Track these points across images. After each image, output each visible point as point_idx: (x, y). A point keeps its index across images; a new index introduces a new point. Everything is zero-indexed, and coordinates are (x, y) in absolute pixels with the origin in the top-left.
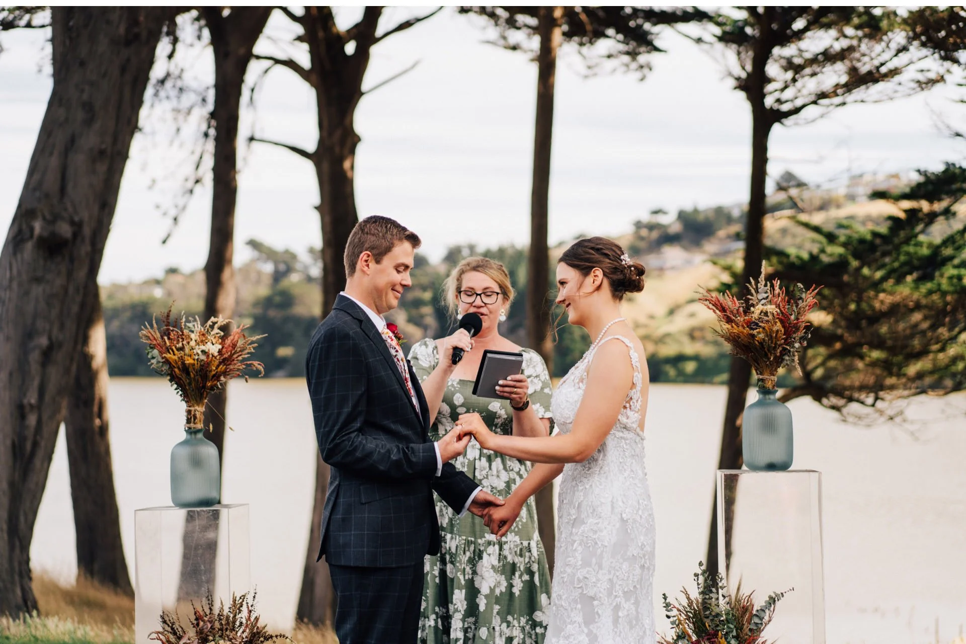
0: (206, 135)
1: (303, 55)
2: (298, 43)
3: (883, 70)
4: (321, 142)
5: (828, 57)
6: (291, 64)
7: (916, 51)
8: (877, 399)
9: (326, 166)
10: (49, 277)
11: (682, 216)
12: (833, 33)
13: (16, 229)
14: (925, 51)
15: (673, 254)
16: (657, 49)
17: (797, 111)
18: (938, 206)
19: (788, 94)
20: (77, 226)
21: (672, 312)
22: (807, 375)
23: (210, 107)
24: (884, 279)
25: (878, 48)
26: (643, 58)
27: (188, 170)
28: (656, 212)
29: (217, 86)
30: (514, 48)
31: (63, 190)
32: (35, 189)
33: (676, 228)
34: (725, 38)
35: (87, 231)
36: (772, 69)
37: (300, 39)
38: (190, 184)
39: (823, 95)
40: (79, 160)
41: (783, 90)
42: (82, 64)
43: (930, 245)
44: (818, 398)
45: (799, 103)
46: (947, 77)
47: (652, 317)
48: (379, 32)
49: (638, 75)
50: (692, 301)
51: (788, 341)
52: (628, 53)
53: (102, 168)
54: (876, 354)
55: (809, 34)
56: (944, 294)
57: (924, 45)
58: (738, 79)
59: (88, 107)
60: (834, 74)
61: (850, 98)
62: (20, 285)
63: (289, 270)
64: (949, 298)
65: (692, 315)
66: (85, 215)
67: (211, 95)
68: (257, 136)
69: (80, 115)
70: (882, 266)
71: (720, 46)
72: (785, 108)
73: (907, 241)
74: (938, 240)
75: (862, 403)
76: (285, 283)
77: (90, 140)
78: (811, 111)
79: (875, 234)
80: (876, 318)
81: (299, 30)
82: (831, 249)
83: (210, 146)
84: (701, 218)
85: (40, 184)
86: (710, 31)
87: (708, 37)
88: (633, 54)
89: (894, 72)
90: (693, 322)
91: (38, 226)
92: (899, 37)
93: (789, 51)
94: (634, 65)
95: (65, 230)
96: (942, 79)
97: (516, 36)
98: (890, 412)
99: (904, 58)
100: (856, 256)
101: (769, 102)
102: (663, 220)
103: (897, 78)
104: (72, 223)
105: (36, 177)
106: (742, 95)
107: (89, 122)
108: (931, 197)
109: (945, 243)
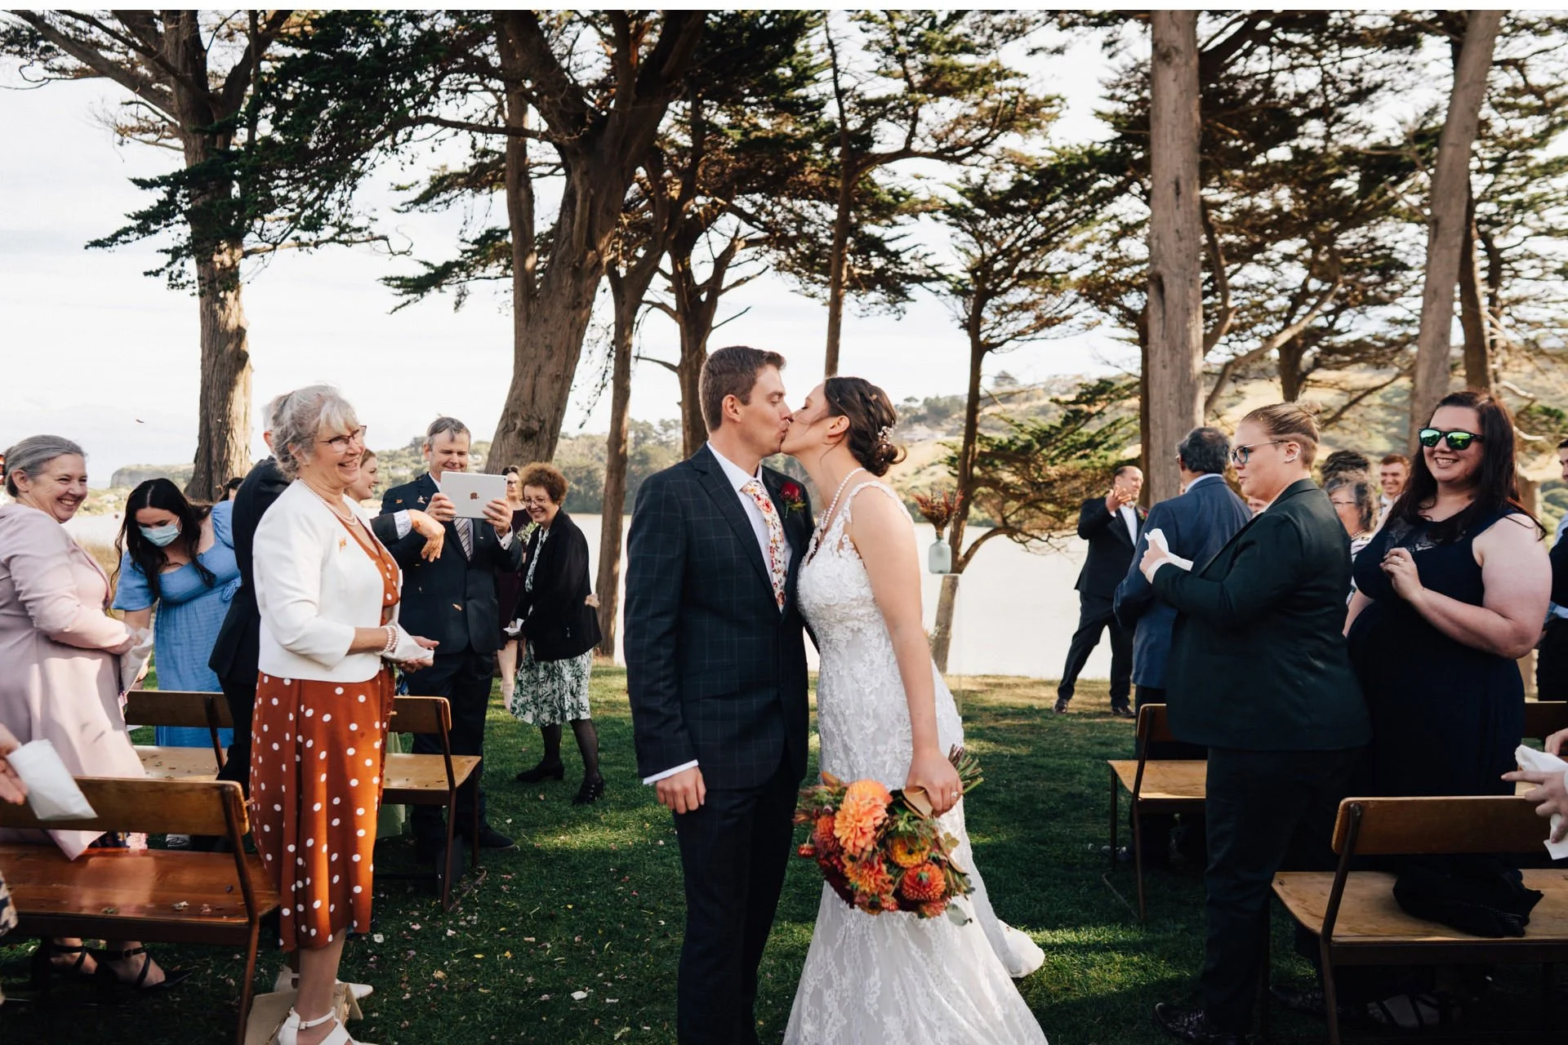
0: (609, 356)
1: (671, 301)
2: (667, 293)
3: (1061, 316)
4: (683, 359)
5: (1023, 307)
6: (662, 306)
7: (1082, 305)
8: (1050, 536)
9: (686, 376)
10: (525, 454)
11: (927, 402)
12: (1028, 290)
13: (504, 424)
14: (1088, 305)
15: (920, 430)
16: (908, 299)
17: (1002, 343)
18: (1094, 409)
19: (995, 333)
20: (542, 422)
21: (918, 472)
22: (1004, 519)
23: (612, 337)
24: (1057, 456)
25: (1058, 301)
26: (899, 305)
27: (598, 380)
28: (908, 400)
29: (616, 323)
30: (813, 296)
31: (533, 399)
32: (516, 400)
33: (923, 411)
34: (954, 292)
35: (548, 426)
36: (987, 314)
37: (668, 289)
38: (599, 389)
39: (1021, 333)
40: (543, 381)
41: (993, 328)
42: (546, 321)
43: (1088, 435)
44: (1010, 536)
45: (1003, 338)
46: (1103, 321)
47: (904, 475)
48: (724, 286)
49: (897, 316)
50: (933, 464)
51: (948, 516)
52: (890, 302)
53: (557, 386)
54: (1050, 507)
55: (1012, 291)
56: (1095, 469)
57: (1087, 301)
58: (963, 321)
59: (549, 348)
60: (1027, 319)
61: (1039, 335)
62: (507, 459)
63: (645, 437)
64: (1098, 472)
65: (933, 474)
66: (546, 416)
67: (612, 330)
68: (642, 355)
69: (544, 353)
70: (1056, 448)
71: (952, 297)
72: (992, 341)
73: (1073, 432)
74: (1093, 432)
75: (1039, 539)
76: (643, 446)
77: (550, 368)
78: (1010, 344)
79: (1052, 427)
80: (1050, 484)
81: (669, 284)
82: (1022, 436)
83: (612, 364)
84: (941, 404)
85: (520, 395)
86: (944, 287)
87: (944, 291)
88: (893, 303)
89: (1066, 318)
90: (934, 479)
91: (519, 423)
92: (1072, 294)
93: (997, 301)
94: (893, 310)
95: (535, 425)
96: (1099, 323)
97: (813, 288)
98: (1058, 546)
99: (1074, 308)
100: (1039, 441)
101: (982, 337)
102: (913, 405)
103: (1069, 322)
104: (539, 421)
105: (517, 392)
106: (965, 332)
107: (550, 357)
108: (1088, 402)
109: (1098, 433)
